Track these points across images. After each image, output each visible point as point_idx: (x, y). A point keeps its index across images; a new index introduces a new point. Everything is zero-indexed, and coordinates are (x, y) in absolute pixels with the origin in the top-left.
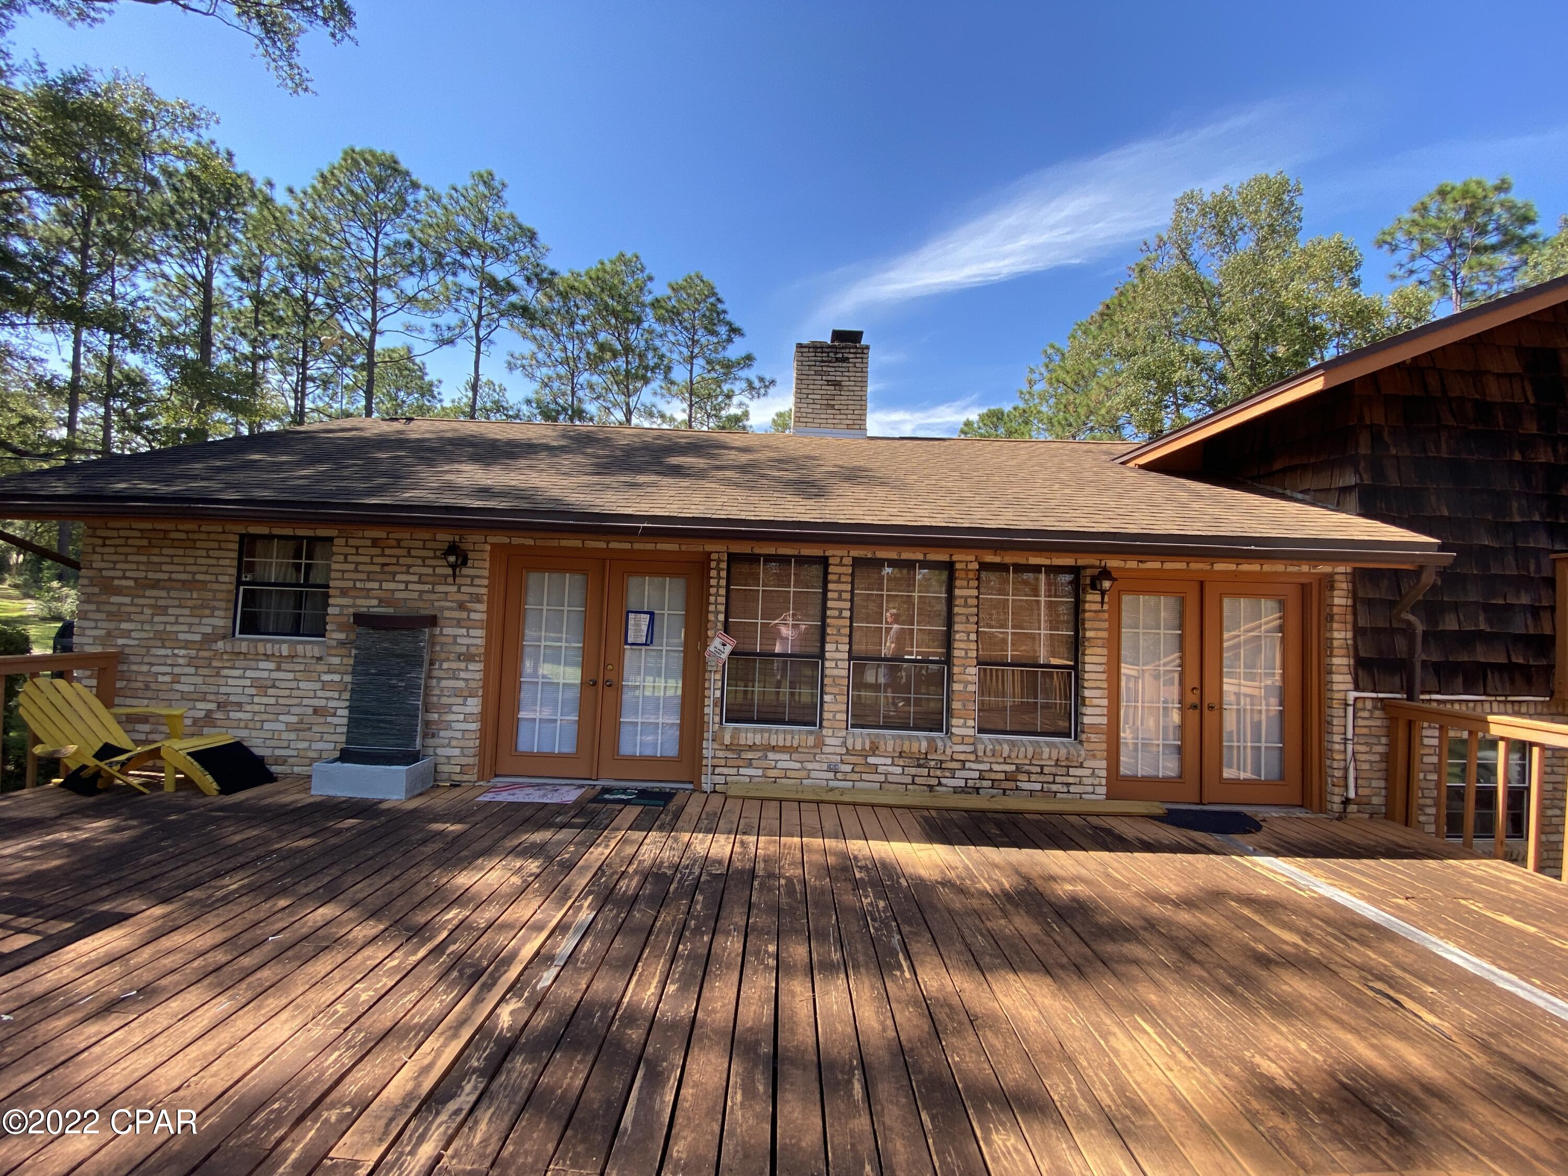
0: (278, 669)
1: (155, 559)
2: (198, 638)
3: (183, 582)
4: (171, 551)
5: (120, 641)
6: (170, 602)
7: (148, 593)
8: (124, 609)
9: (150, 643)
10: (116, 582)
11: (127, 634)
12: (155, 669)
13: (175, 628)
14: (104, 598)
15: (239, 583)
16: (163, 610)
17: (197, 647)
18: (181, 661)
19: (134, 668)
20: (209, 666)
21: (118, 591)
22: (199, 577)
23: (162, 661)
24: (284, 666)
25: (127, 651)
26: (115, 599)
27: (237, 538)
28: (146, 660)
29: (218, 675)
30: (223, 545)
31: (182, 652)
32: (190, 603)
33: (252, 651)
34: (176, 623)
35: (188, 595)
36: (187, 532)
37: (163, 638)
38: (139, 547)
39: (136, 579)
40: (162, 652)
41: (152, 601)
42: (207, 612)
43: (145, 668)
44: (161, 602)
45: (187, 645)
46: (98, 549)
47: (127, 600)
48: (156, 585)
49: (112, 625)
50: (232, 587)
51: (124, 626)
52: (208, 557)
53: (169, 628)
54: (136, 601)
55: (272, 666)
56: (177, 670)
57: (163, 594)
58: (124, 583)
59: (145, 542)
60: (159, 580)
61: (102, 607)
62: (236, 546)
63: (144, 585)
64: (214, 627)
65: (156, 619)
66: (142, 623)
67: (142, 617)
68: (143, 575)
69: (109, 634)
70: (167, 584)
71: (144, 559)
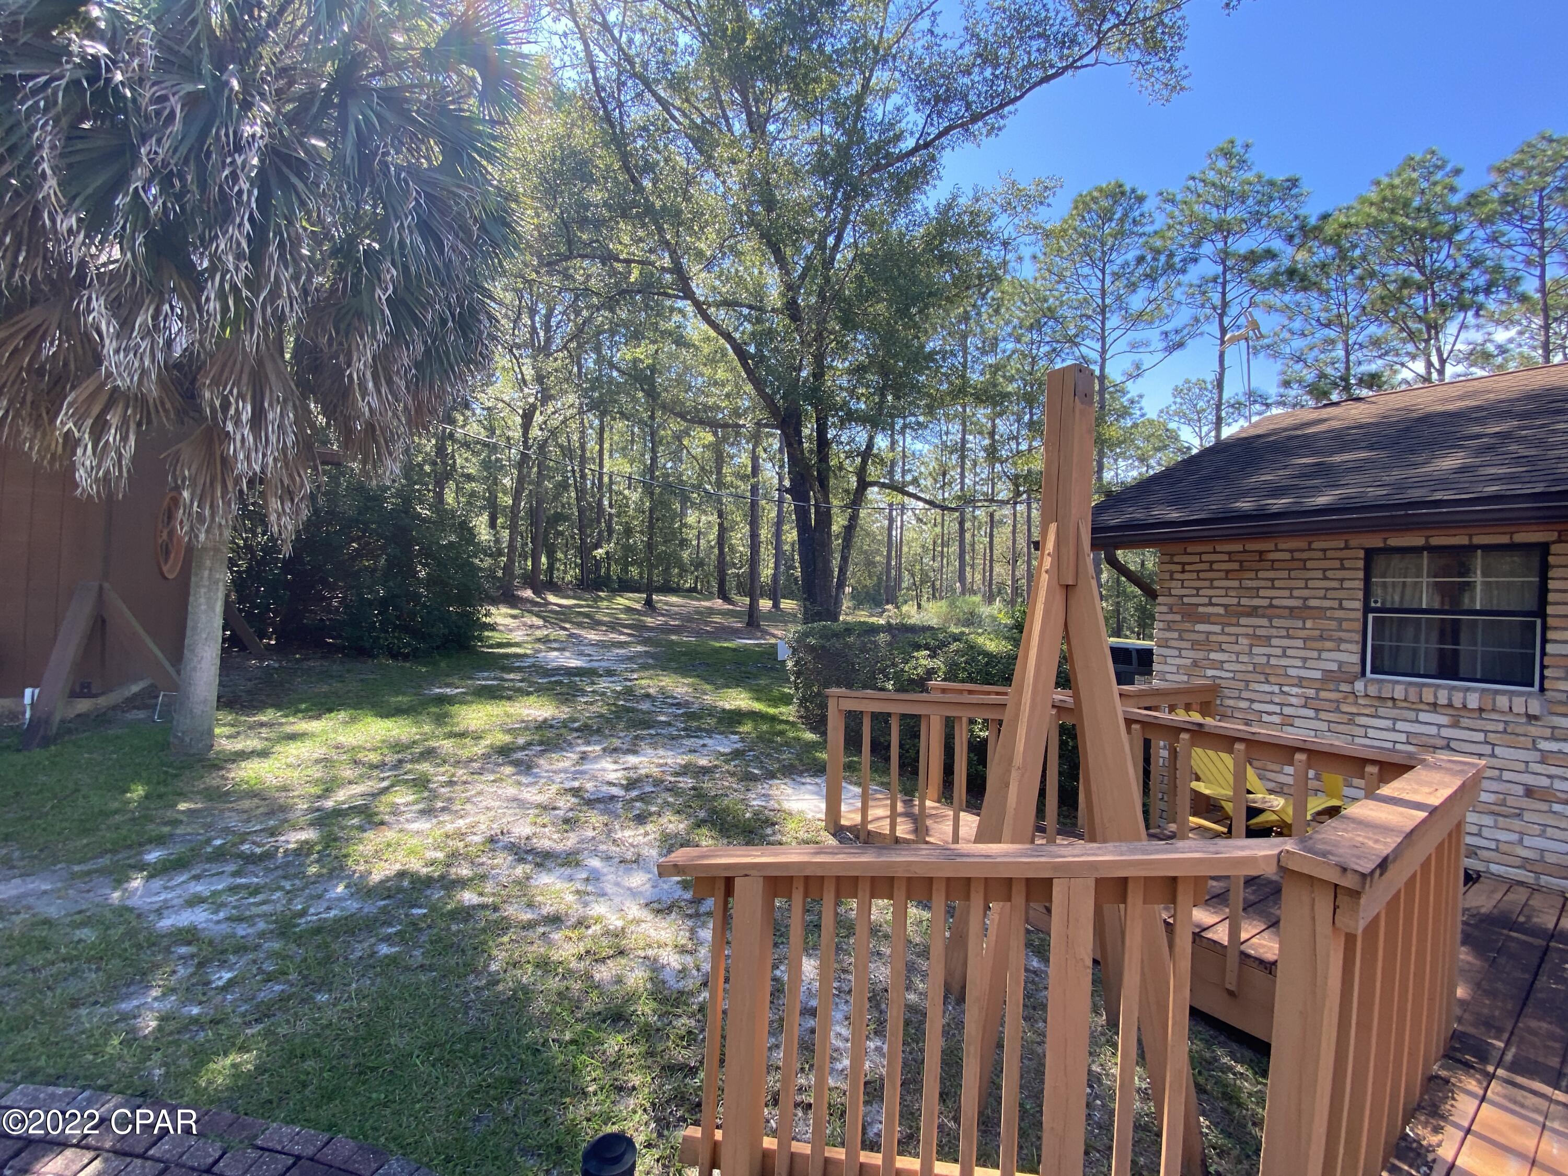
0: (1455, 725)
1: (1249, 584)
2: (1318, 675)
3: (1291, 609)
4: (1271, 574)
5: (1210, 673)
6: (1274, 632)
7: (1243, 621)
8: (1213, 638)
9: (1249, 677)
10: (1201, 609)
11: (1220, 665)
12: (1256, 706)
13: (1284, 662)
14: (1187, 626)
15: (1367, 609)
16: (1267, 640)
17: (1317, 685)
18: (1294, 700)
19: (1231, 702)
20: (1338, 710)
21: (1206, 619)
22: (1312, 603)
23: (1268, 698)
24: (1465, 722)
25: (1224, 683)
26: (1200, 627)
27: (1361, 554)
28: (1245, 695)
29: (1351, 722)
30: (1347, 564)
31: (1295, 690)
32: (1303, 633)
33: (1413, 697)
34: (1284, 655)
35: (1300, 624)
36: (1291, 551)
37: (1265, 673)
38: (1227, 572)
39: (1226, 606)
40: (1266, 688)
41: (1250, 631)
42: (1329, 645)
43: (1244, 704)
44: (1259, 632)
45: (1301, 682)
46: (1177, 576)
47: (1217, 628)
48: (1253, 612)
49: (1200, 655)
50: (1359, 615)
51: (1213, 656)
52: (1326, 578)
53: (1273, 661)
54: (1227, 630)
55: (1444, 720)
56: (1287, 710)
57: (1265, 622)
58: (1210, 610)
59: (1236, 566)
60: (1256, 608)
61: (1186, 636)
62: (1361, 564)
63: (1234, 614)
64: (1341, 664)
65: (1256, 650)
66: (1238, 654)
67: (1237, 648)
68: (1235, 601)
69: (1195, 664)
70: (1269, 612)
71: (1236, 584)
